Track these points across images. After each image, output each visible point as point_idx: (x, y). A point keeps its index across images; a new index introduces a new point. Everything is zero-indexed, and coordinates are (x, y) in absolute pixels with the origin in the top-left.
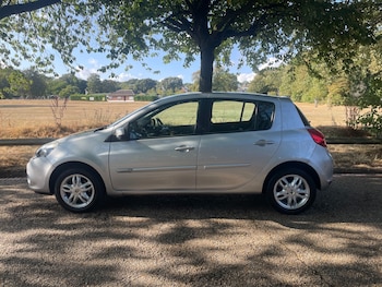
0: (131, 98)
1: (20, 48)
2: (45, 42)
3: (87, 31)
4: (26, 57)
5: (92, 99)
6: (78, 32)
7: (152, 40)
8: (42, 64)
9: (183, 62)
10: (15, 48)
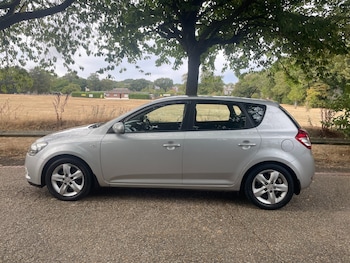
0: (126, 96)
1: (28, 50)
2: (50, 45)
3: (88, 36)
4: (32, 58)
5: (91, 96)
6: (79, 37)
7: (145, 46)
8: (46, 65)
9: (172, 65)
10: (23, 50)
